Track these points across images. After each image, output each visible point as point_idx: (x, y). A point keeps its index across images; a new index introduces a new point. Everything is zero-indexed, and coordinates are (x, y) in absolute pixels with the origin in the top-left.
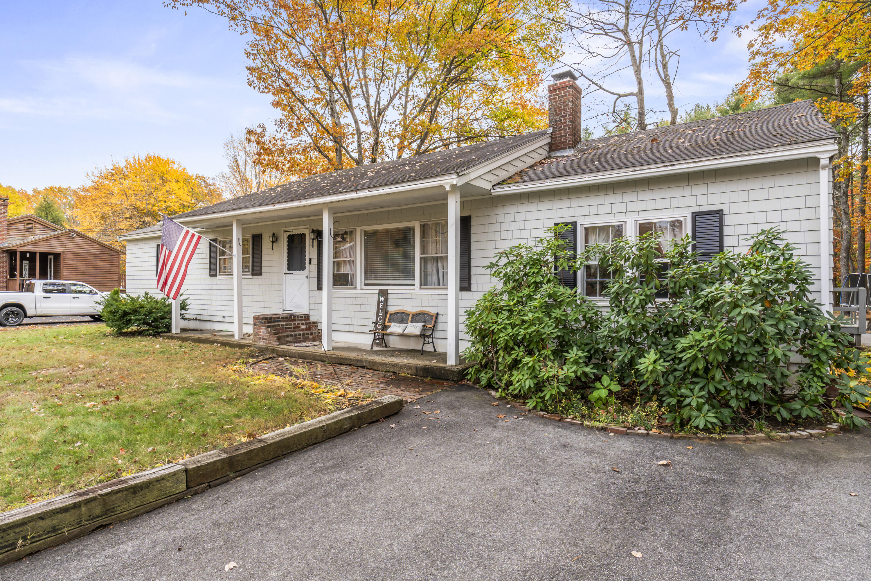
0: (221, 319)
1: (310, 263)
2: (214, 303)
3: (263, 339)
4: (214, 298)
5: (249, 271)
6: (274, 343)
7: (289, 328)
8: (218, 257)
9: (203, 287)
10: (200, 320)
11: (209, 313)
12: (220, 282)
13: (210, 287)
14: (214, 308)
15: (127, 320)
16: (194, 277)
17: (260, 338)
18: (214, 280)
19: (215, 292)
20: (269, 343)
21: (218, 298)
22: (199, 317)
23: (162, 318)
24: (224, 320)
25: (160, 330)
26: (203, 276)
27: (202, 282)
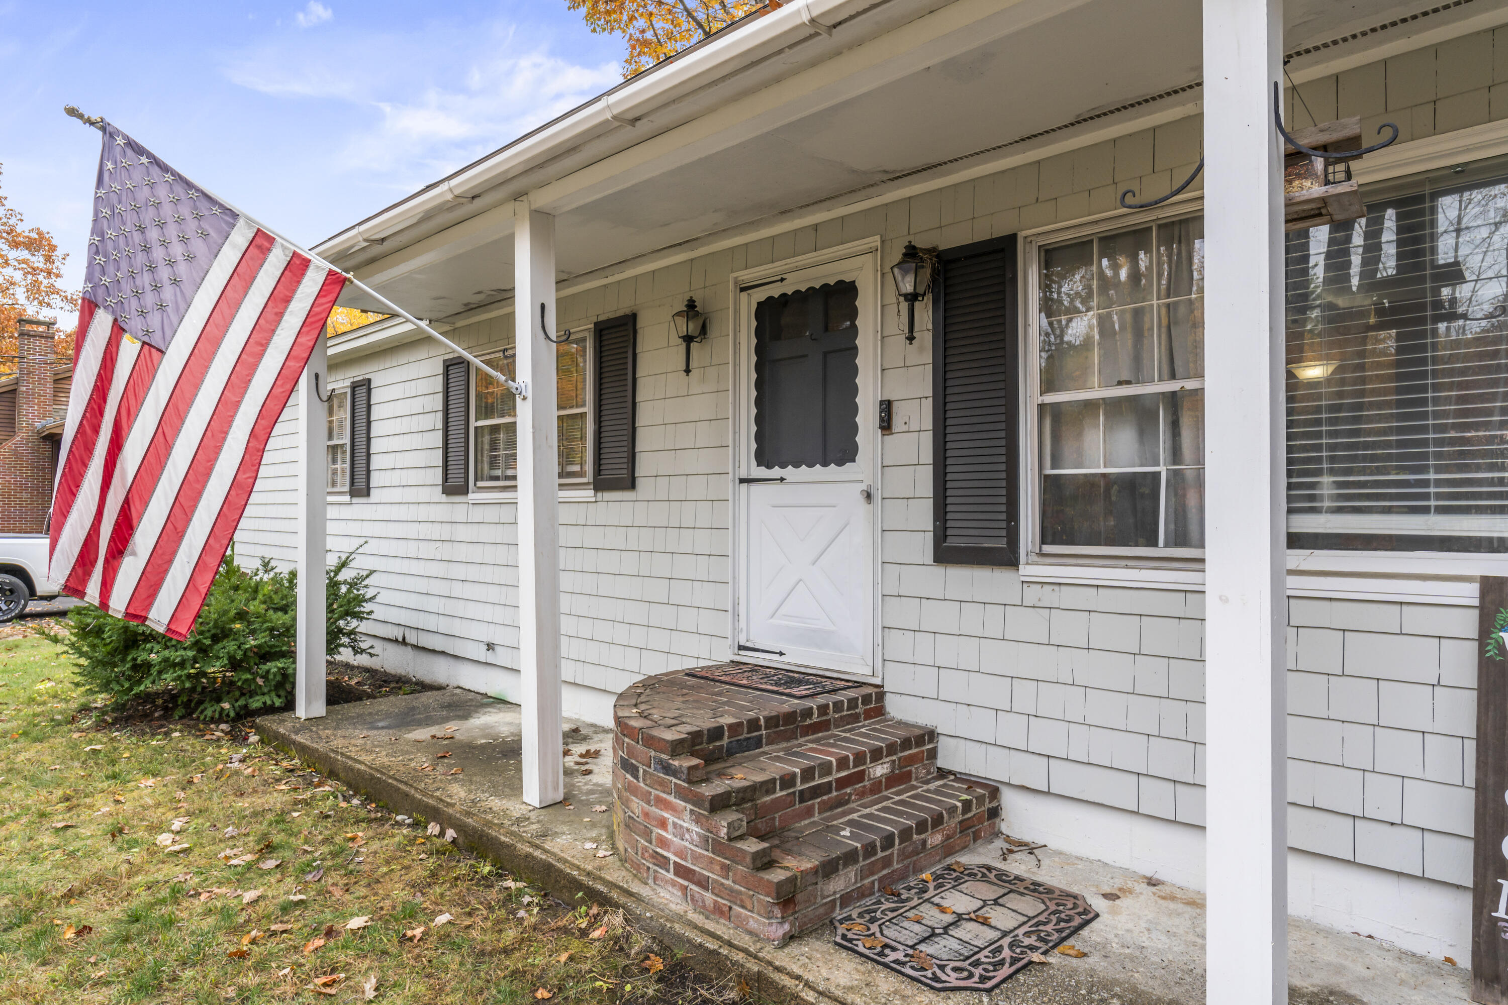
0: (480, 653)
1: (886, 425)
2: (458, 590)
3: (681, 871)
4: (459, 571)
5: (581, 474)
6: (755, 922)
7: (817, 791)
8: (473, 424)
9: (424, 531)
10: (416, 647)
11: (443, 625)
12: (477, 514)
13: (445, 532)
14: (458, 608)
15: (135, 667)
16: (396, 495)
17: (663, 862)
18: (458, 508)
19: (462, 552)
20: (719, 911)
21: (472, 573)
22: (412, 638)
23: (265, 655)
24: (490, 657)
25: (256, 703)
26: (424, 494)
27: (423, 512)
